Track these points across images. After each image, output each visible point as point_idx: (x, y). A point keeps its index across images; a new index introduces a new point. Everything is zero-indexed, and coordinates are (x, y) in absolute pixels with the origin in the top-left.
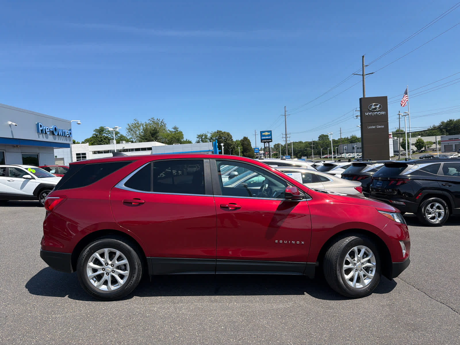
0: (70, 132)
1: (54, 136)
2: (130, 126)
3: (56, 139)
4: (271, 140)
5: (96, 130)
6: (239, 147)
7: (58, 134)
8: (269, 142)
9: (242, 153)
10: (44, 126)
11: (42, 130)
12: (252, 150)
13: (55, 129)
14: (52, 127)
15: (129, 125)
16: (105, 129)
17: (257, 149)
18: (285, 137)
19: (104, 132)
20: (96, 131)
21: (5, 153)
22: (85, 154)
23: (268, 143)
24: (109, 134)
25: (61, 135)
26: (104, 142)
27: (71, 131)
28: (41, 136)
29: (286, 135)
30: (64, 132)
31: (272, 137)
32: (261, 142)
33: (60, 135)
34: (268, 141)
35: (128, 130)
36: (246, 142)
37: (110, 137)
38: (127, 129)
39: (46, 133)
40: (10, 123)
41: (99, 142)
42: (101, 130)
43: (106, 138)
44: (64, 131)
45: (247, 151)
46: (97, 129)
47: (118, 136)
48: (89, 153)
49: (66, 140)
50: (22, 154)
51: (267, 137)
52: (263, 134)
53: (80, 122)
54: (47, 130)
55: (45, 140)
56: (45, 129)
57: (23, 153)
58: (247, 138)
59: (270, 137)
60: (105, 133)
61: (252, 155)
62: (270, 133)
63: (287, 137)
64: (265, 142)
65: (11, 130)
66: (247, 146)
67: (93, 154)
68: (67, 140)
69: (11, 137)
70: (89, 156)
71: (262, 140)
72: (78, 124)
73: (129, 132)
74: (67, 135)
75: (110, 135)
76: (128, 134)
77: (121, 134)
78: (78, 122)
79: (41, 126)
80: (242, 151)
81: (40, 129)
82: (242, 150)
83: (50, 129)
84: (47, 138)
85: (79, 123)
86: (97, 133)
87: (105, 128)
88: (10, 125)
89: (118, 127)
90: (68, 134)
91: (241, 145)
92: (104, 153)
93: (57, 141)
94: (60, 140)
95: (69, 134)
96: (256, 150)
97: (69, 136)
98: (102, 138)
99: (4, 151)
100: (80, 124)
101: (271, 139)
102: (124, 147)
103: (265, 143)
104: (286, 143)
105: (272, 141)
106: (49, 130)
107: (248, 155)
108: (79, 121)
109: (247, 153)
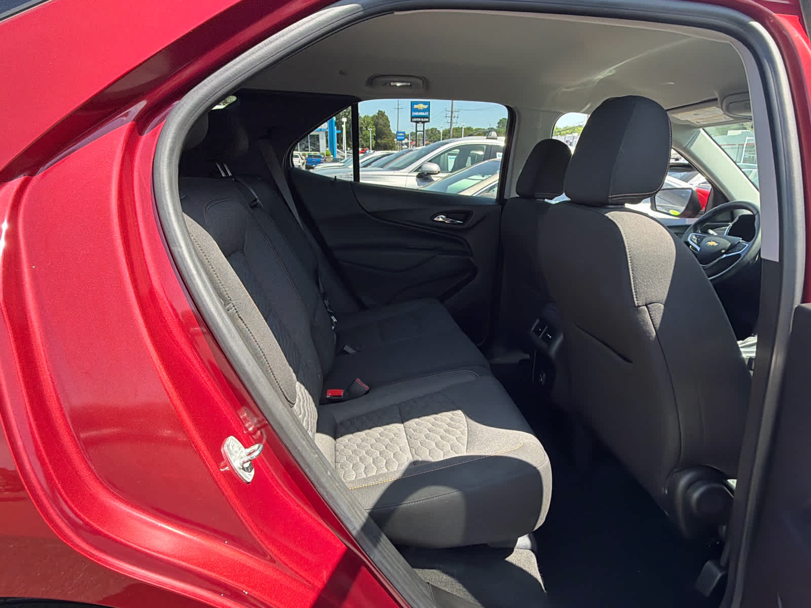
4: (427, 120)
6: (370, 128)
8: (423, 122)
9: (375, 140)
12: (391, 136)
17: (401, 134)
18: (450, 116)
23: (422, 124)
29: (452, 112)
31: (429, 114)
32: (412, 121)
34: (422, 120)
36: (381, 121)
45: (383, 137)
51: (422, 114)
52: (415, 106)
58: (384, 113)
59: (426, 114)
61: (391, 145)
62: (427, 106)
63: (453, 116)
64: (417, 122)
66: (383, 127)
71: (412, 118)
80: (374, 136)
82: (374, 134)
91: (373, 125)
96: (399, 136)
101: (428, 117)
103: (418, 124)
104: (451, 128)
105: (429, 121)
107: (384, 144)
109: (382, 140)
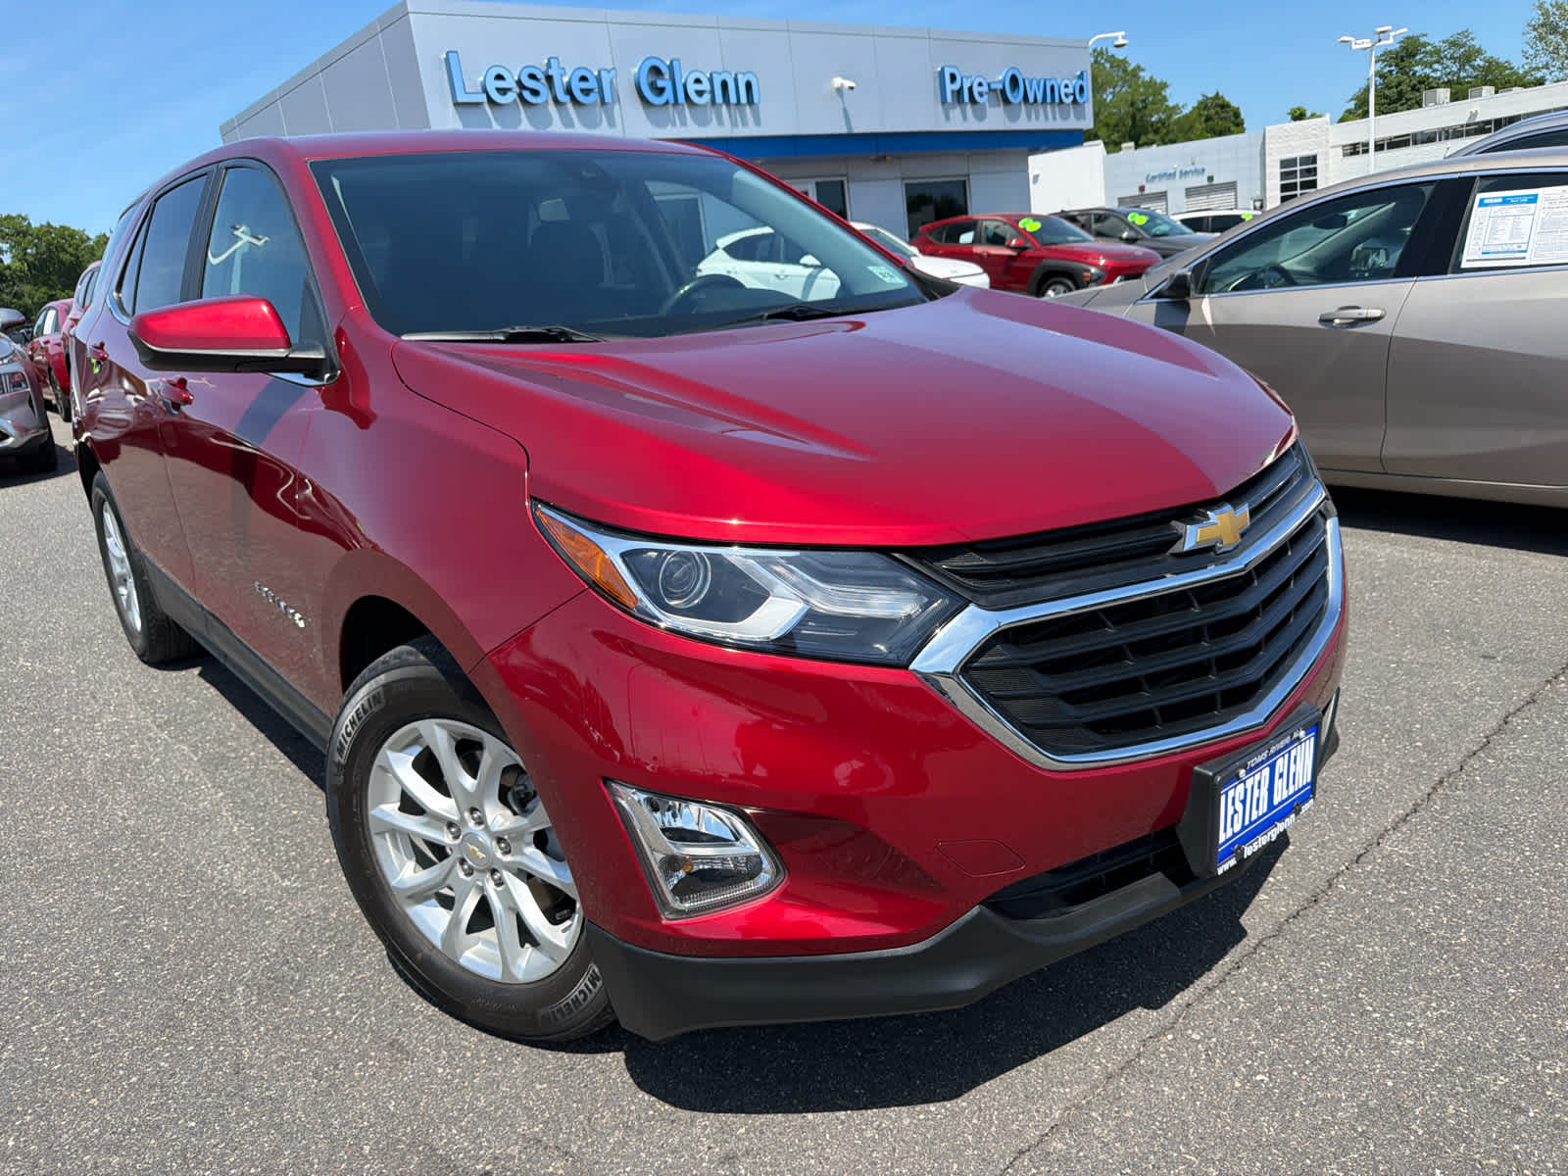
0: (1080, 82)
1: (1009, 108)
2: (1546, 14)
3: (1069, 116)
5: (1387, 57)
7: (1026, 98)
10: (967, 74)
11: (959, 93)
13: (1014, 80)
14: (1000, 77)
15: (1540, 7)
16: (1425, 45)
19: (1418, 57)
20: (1384, 61)
21: (845, 182)
22: (1313, 159)
24: (1436, 66)
25: (1040, 99)
26: (1408, 100)
27: (1082, 79)
28: (956, 113)
30: (1052, 88)
33: (1031, 100)
35: (1535, 29)
37: (1439, 74)
38: (1528, 29)
39: (973, 100)
40: (838, 82)
41: (1389, 104)
42: (1408, 52)
43: (1420, 82)
44: (1053, 82)
46: (1390, 52)
47: (1473, 67)
48: (1327, 153)
49: (1061, 116)
50: (907, 185)
53: (1123, 38)
54: (976, 90)
55: (973, 125)
56: (970, 89)
57: (907, 181)
60: (1420, 62)
65: (841, 106)
67: (1345, 155)
68: (1065, 118)
69: (844, 131)
70: (1327, 166)
72: (1117, 46)
73: (1541, 39)
74: (1063, 97)
75: (1440, 68)
76: (1531, 52)
77: (1488, 55)
78: (1116, 38)
79: (953, 78)
81: (950, 87)
83: (989, 85)
84: (981, 116)
85: (1121, 41)
86: (1390, 66)
87: (1422, 40)
88: (839, 90)
89: (1390, 28)
90: (1067, 95)
92: (1388, 148)
93: (1024, 123)
94: (1037, 118)
95: (1074, 94)
97: (1075, 101)
98: (1403, 87)
99: (844, 179)
100: (1122, 45)
102: (1474, 115)
106: (985, 89)
108: (1121, 34)
